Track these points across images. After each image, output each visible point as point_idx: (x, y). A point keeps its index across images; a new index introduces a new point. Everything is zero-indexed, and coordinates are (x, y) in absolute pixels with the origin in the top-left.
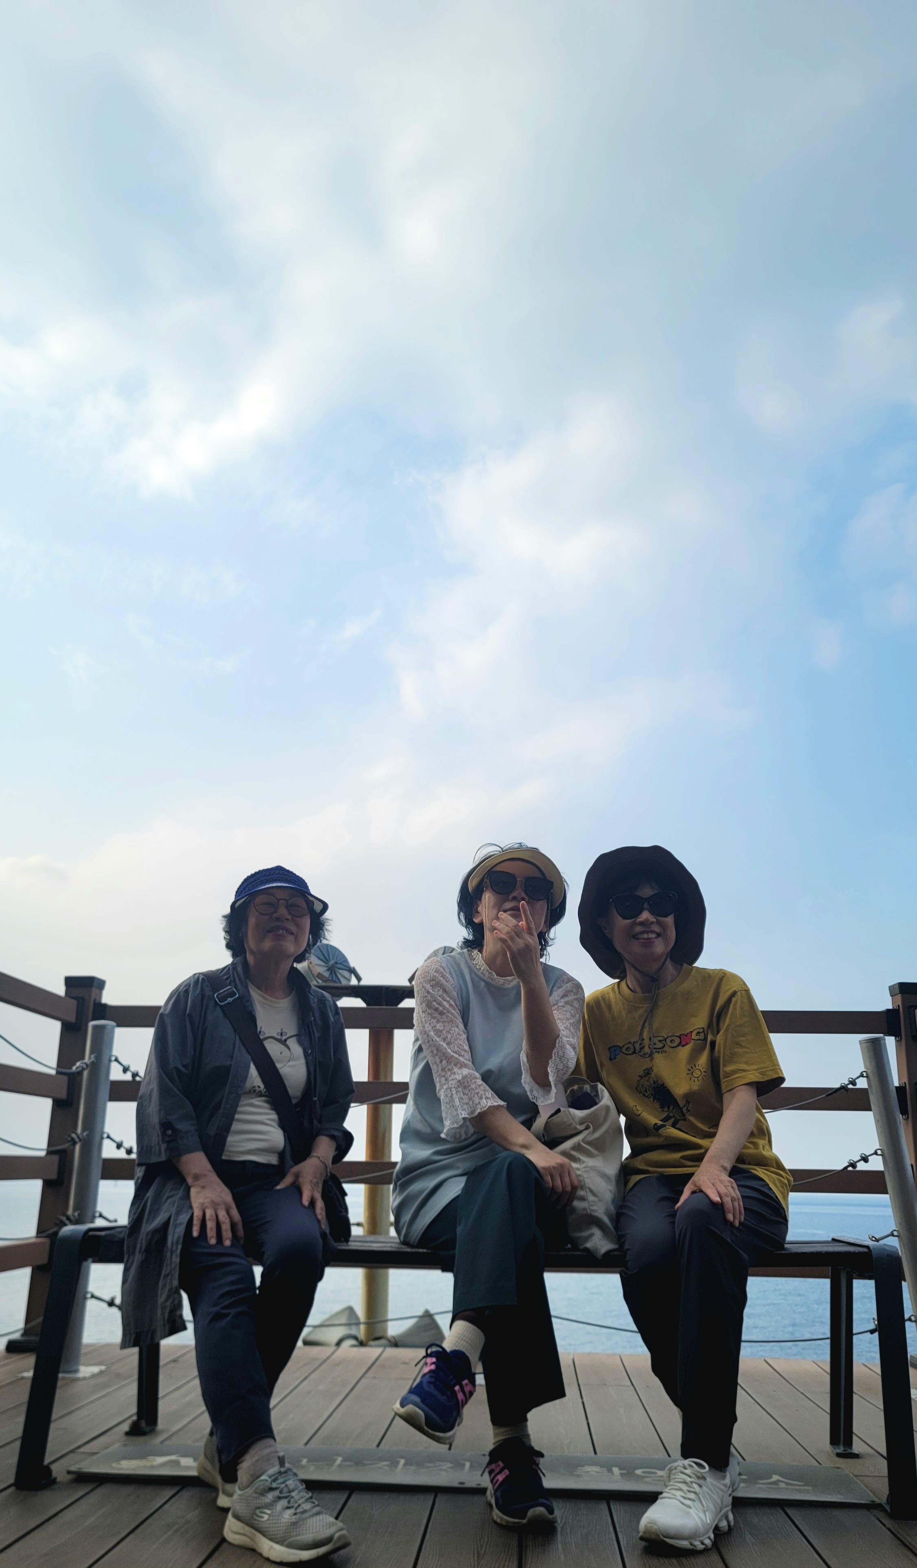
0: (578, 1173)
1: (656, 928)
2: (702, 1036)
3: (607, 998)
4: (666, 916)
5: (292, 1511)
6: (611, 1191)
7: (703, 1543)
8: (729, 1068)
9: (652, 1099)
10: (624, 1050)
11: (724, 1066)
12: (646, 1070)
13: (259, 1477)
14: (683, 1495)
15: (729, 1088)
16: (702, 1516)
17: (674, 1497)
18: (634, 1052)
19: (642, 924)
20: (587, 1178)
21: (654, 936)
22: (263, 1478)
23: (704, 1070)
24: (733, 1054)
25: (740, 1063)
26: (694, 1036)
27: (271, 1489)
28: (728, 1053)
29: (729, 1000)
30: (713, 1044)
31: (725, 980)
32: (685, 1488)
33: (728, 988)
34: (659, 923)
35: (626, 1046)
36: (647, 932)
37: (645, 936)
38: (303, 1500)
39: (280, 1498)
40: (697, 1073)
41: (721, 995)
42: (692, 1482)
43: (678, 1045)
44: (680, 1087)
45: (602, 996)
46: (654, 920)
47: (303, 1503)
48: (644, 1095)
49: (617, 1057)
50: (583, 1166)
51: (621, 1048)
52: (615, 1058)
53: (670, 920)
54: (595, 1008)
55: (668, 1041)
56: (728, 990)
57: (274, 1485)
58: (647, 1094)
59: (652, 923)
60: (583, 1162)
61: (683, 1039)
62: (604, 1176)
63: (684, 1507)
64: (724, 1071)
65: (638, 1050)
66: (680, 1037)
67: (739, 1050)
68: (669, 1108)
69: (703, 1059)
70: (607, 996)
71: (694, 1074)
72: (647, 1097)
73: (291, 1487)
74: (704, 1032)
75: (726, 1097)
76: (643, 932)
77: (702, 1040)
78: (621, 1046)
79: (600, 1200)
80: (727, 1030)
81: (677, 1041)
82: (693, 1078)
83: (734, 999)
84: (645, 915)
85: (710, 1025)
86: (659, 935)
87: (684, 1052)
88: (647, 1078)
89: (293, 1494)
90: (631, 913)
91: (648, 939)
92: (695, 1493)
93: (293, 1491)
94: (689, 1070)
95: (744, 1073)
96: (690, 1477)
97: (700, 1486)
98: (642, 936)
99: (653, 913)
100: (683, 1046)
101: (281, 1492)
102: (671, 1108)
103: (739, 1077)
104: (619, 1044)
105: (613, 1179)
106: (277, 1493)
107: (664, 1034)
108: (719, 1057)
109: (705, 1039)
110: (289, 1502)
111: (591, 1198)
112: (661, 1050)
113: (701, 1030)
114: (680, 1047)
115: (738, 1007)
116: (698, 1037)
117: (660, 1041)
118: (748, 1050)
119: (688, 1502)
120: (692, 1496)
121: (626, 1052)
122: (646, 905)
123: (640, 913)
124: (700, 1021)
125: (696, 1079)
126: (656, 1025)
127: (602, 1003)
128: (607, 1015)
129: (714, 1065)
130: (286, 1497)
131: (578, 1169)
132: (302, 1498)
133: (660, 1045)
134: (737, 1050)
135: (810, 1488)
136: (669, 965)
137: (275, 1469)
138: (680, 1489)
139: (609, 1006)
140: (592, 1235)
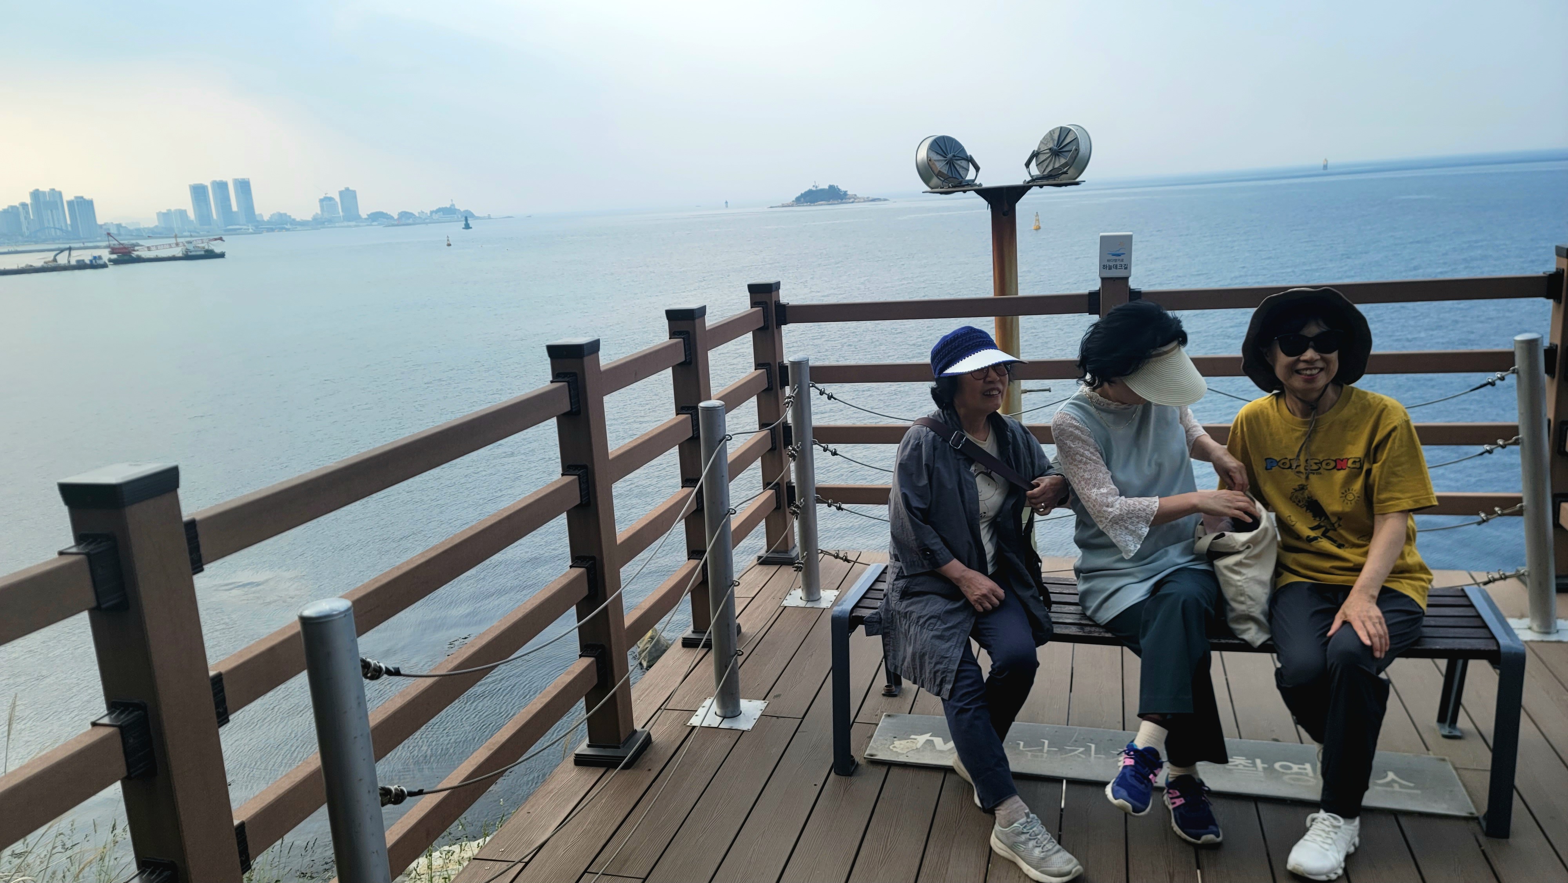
0: (1239, 584)
1: (1320, 364)
2: (1358, 465)
3: (1265, 413)
4: (1330, 352)
5: (1040, 849)
6: (1266, 593)
7: (1336, 873)
8: (1383, 496)
9: (1305, 509)
10: (1280, 464)
11: (1378, 494)
12: (1301, 485)
13: (1012, 824)
14: (1322, 839)
15: (1382, 512)
16: (1336, 855)
17: (1314, 841)
18: (1290, 467)
19: (1305, 361)
20: (1247, 587)
21: (1316, 371)
22: (1015, 825)
23: (1358, 495)
24: (1388, 483)
25: (1394, 492)
26: (1350, 462)
27: (1023, 833)
28: (1382, 483)
29: (1389, 435)
30: (1369, 472)
31: (1385, 413)
32: (1324, 835)
33: (1389, 421)
34: (1323, 359)
35: (1283, 461)
36: (1311, 369)
37: (1308, 372)
38: (1046, 842)
39: (1030, 839)
40: (1350, 497)
41: (1380, 429)
42: (1329, 831)
43: (1333, 468)
44: (1333, 505)
45: (1261, 410)
46: (1318, 357)
47: (1047, 843)
48: (1297, 504)
49: (1274, 468)
50: (1244, 577)
51: (1278, 462)
52: (1271, 469)
53: (1334, 356)
54: (1253, 421)
55: (1324, 464)
56: (1388, 425)
57: (1025, 831)
58: (1300, 504)
59: (1317, 360)
60: (1244, 575)
61: (1339, 464)
62: (1261, 583)
63: (1323, 850)
64: (1377, 498)
65: (1294, 466)
66: (1335, 461)
67: (1394, 480)
68: (1320, 519)
69: (1358, 485)
70: (1265, 410)
71: (1348, 497)
72: (1300, 506)
73: (1037, 832)
74: (1360, 462)
75: (1378, 518)
76: (1306, 369)
77: (1358, 469)
78: (1278, 460)
79: (1257, 604)
80: (1384, 463)
81: (1333, 464)
82: (1346, 501)
83: (1394, 434)
84: (1310, 354)
85: (1367, 454)
86: (1322, 369)
87: (1340, 475)
88: (1301, 492)
89: (1039, 837)
90: (1295, 349)
91: (1311, 375)
92: (1332, 838)
93: (1038, 835)
94: (1343, 493)
95: (1397, 501)
96: (1328, 827)
97: (1336, 833)
98: (1305, 372)
99: (1317, 349)
100: (1339, 470)
101: (1030, 835)
102: (1323, 519)
103: (1392, 505)
104: (1275, 458)
105: (1268, 583)
106: (1028, 836)
107: (1320, 457)
108: (1374, 485)
109: (1361, 468)
110: (1037, 842)
111: (1249, 602)
112: (1317, 471)
113: (1358, 460)
114: (1335, 470)
115: (1397, 441)
116: (1354, 466)
117: (1316, 463)
118: (1403, 479)
119: (1326, 846)
120: (1329, 841)
121: (1282, 466)
122: (1311, 343)
123: (1304, 350)
124: (1356, 450)
125: (1349, 502)
126: (1313, 448)
127: (1260, 417)
128: (1265, 429)
129: (1368, 491)
130: (1034, 839)
131: (1239, 581)
132: (1045, 839)
133: (1315, 467)
134: (1392, 479)
135: (1419, 792)
136: (1330, 391)
137: (1024, 820)
138: (1320, 835)
139: (1268, 422)
140: (1249, 629)
